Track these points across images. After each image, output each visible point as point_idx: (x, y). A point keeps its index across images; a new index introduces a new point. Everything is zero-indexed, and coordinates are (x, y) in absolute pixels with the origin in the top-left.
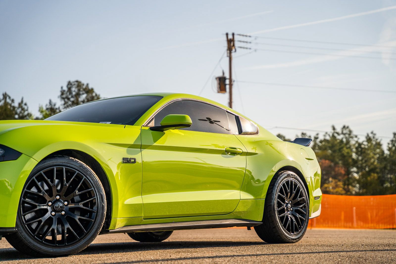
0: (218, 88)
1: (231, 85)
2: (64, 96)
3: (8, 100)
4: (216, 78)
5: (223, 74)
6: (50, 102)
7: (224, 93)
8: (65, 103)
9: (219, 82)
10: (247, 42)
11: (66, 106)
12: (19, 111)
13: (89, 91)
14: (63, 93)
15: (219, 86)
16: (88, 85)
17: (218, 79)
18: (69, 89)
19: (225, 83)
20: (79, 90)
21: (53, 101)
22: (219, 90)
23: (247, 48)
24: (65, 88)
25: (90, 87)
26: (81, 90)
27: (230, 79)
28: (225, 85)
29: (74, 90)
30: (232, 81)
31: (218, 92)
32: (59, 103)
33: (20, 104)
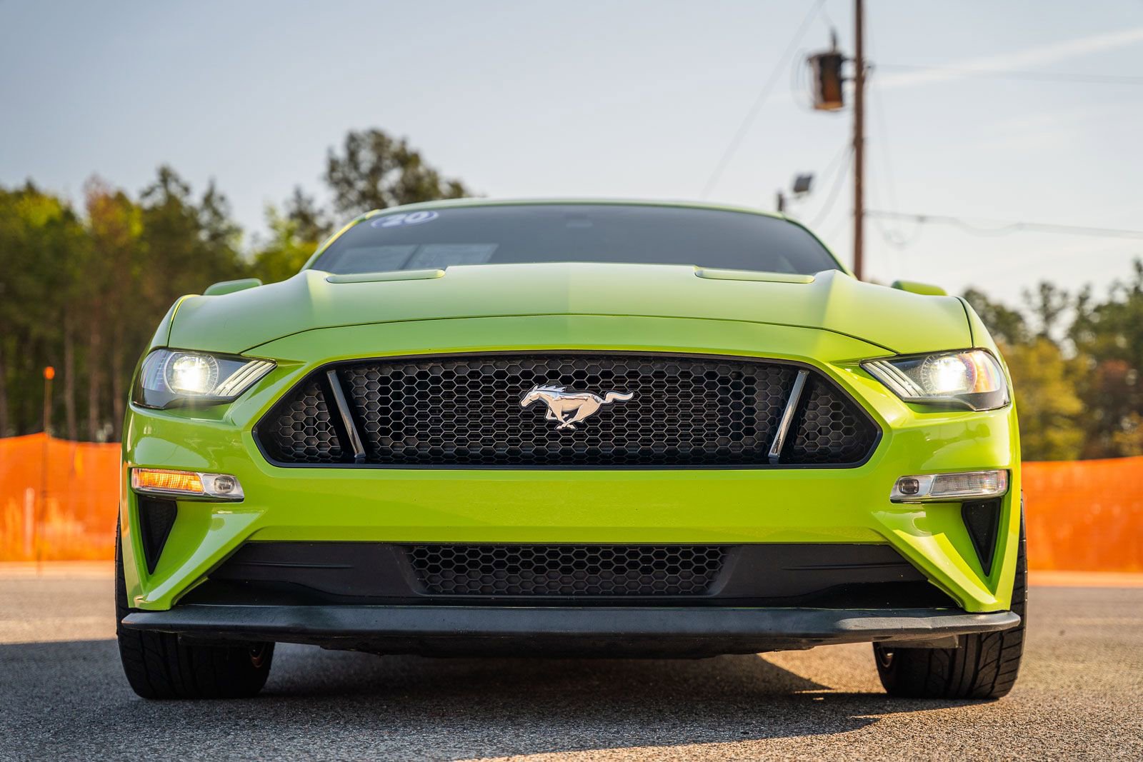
0: (815, 95)
1: (860, 81)
2: (338, 175)
3: (174, 188)
4: (810, 60)
5: (834, 40)
6: (298, 195)
7: (837, 111)
8: (342, 196)
9: (818, 72)
11: (343, 204)
12: (205, 217)
13: (407, 160)
14: (333, 165)
15: (819, 84)
16: (403, 143)
17: (816, 64)
18: (352, 155)
19: (840, 75)
20: (380, 158)
21: (308, 191)
22: (820, 101)
24: (341, 153)
25: (412, 146)
26: (386, 155)
27: (859, 61)
28: (840, 81)
29: (367, 158)
30: (866, 66)
31: (817, 107)
32: (322, 198)
33: (208, 200)
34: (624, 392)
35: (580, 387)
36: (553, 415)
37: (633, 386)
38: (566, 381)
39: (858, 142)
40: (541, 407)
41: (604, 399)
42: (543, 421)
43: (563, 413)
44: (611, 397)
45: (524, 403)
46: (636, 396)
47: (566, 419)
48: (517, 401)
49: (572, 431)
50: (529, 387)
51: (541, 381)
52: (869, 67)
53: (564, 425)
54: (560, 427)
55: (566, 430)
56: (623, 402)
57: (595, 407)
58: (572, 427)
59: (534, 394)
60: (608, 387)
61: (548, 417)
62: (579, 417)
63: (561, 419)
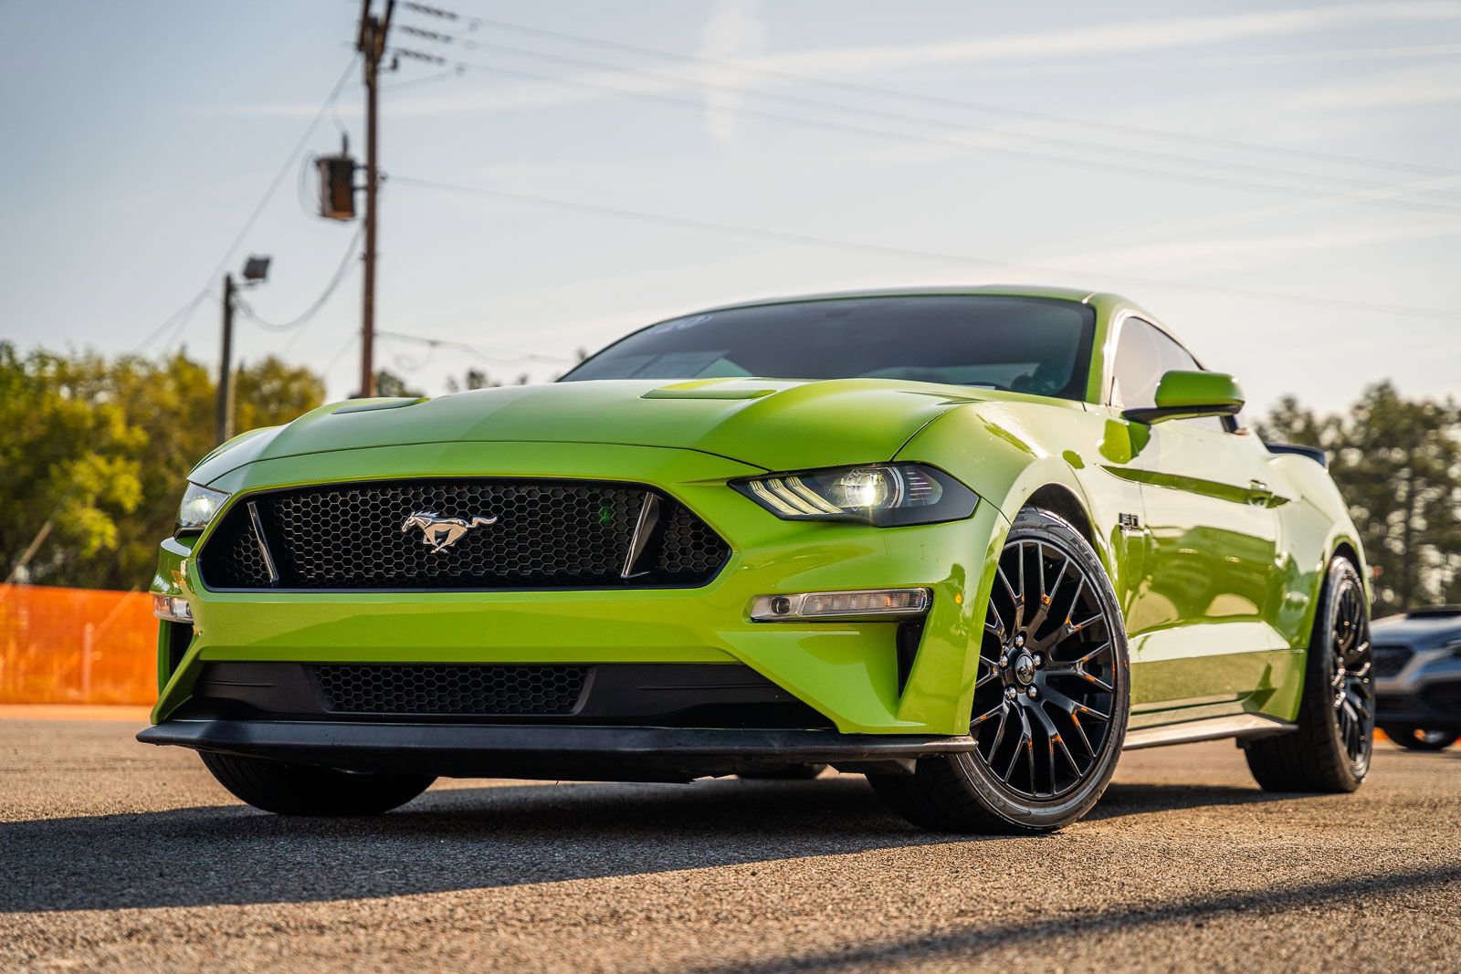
0: (323, 200)
1: (372, 190)
4: (319, 163)
5: (345, 143)
7: (345, 221)
9: (327, 177)
10: (434, 36)
15: (328, 191)
17: (324, 167)
19: (352, 183)
22: (328, 208)
23: (428, 58)
27: (372, 169)
28: (352, 190)
30: (378, 176)
31: (324, 214)
34: (488, 515)
35: (451, 513)
36: (428, 540)
37: (497, 510)
38: (438, 507)
39: (370, 258)
40: (417, 532)
41: (471, 524)
42: (419, 545)
43: (436, 538)
44: (476, 521)
45: (404, 529)
46: (500, 520)
47: (439, 544)
48: (398, 526)
49: (446, 555)
50: (407, 512)
51: (418, 508)
52: (383, 178)
53: (437, 549)
54: (433, 552)
55: (439, 553)
56: (489, 526)
57: (464, 530)
58: (445, 551)
59: (413, 519)
60: (475, 512)
61: (425, 542)
62: (449, 541)
63: (433, 542)
